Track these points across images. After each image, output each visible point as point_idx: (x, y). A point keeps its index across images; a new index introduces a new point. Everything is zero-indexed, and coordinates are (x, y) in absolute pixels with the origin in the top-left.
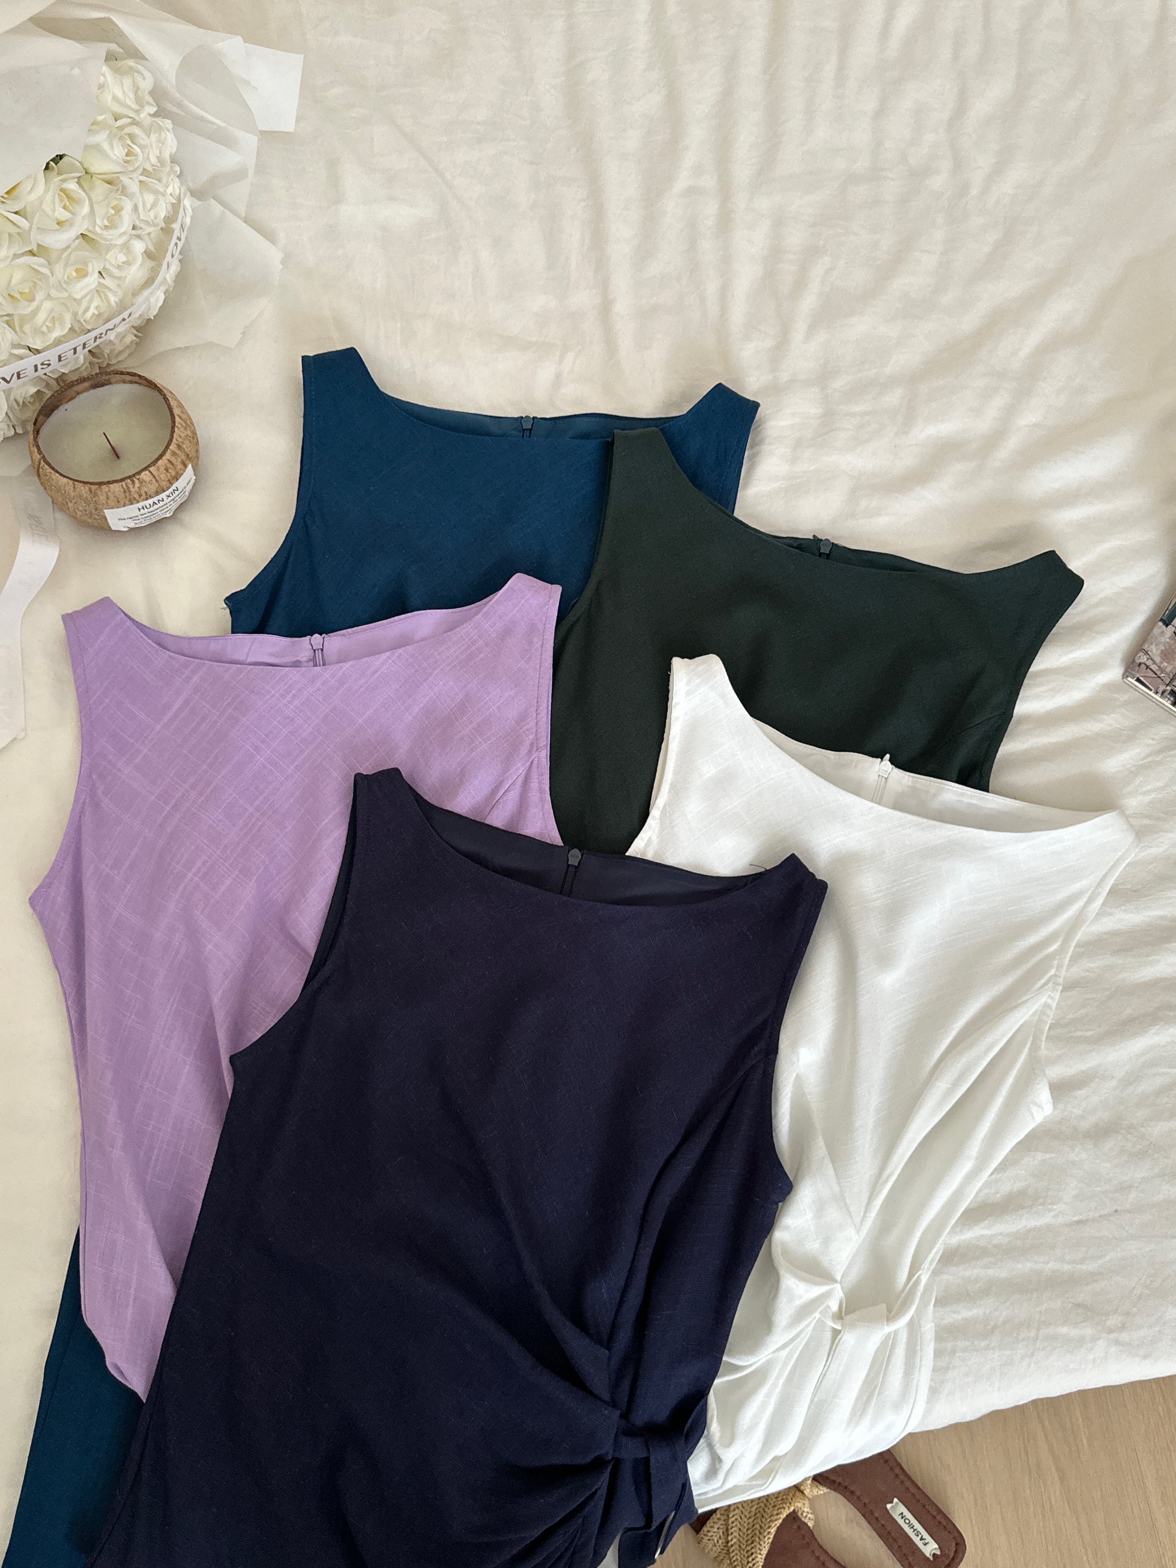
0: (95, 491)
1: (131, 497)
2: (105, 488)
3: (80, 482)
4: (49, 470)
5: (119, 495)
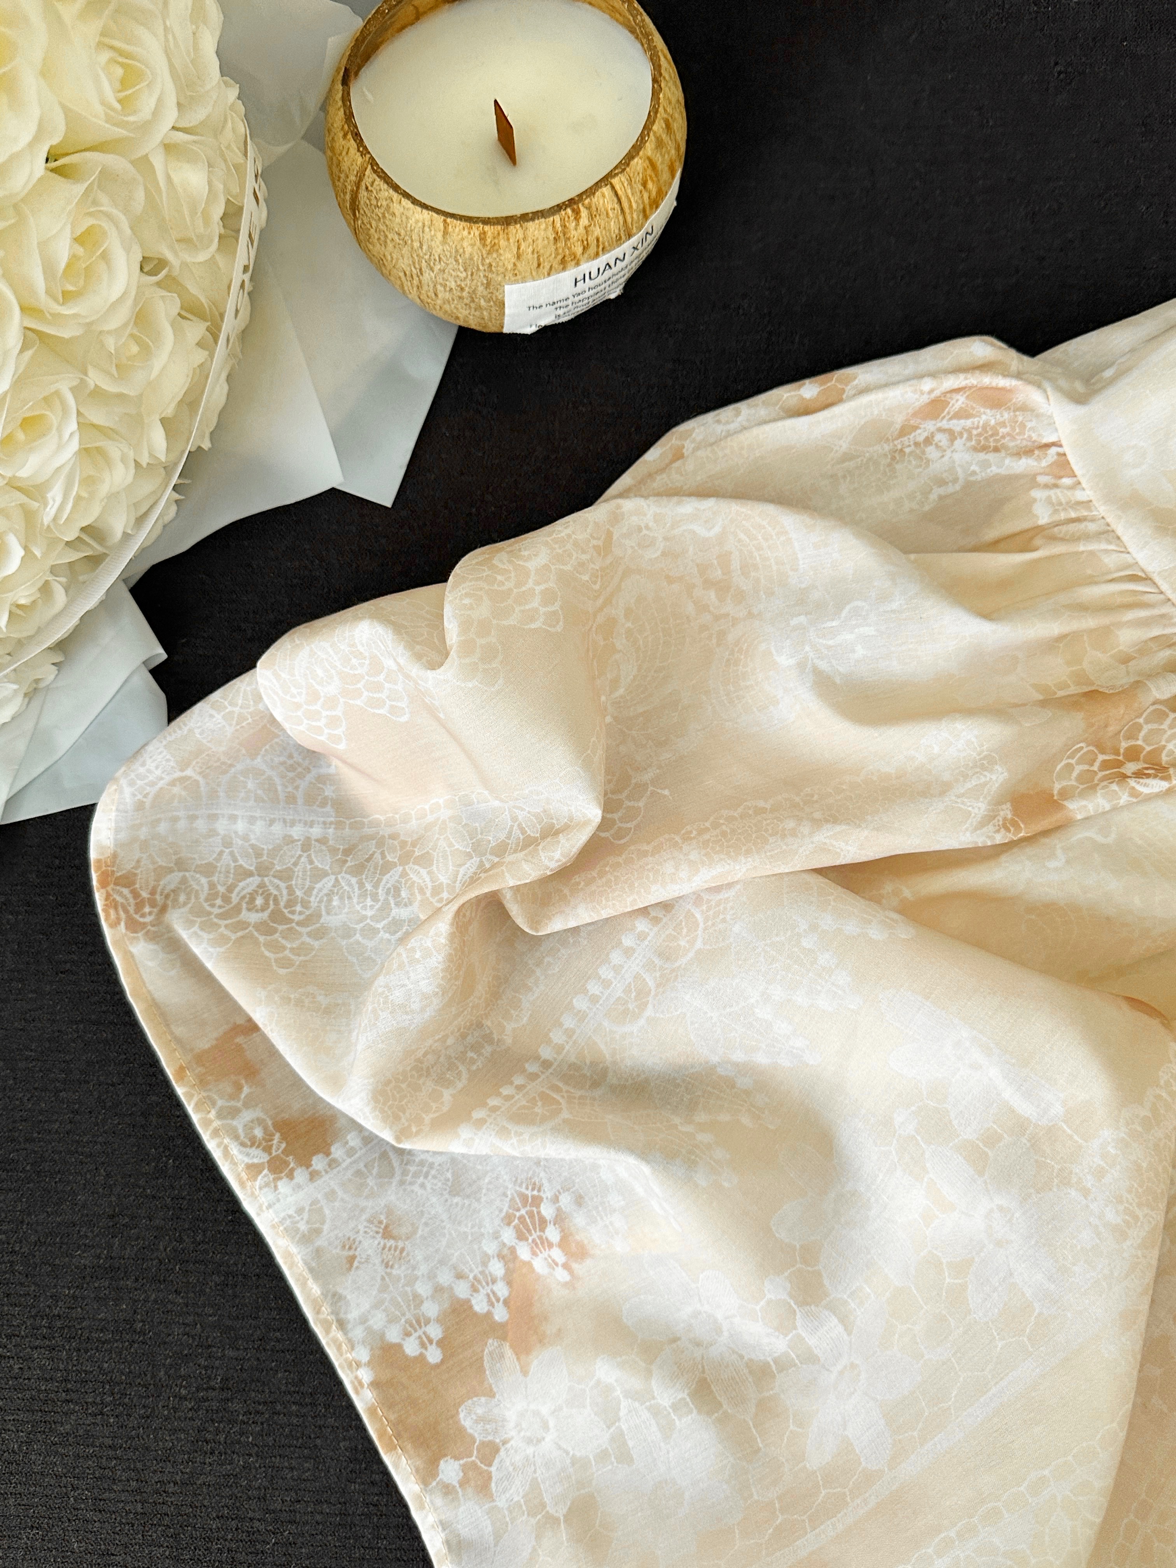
0: (494, 238)
1: (567, 252)
2: (515, 231)
3: (461, 218)
4: (386, 192)
5: (545, 247)
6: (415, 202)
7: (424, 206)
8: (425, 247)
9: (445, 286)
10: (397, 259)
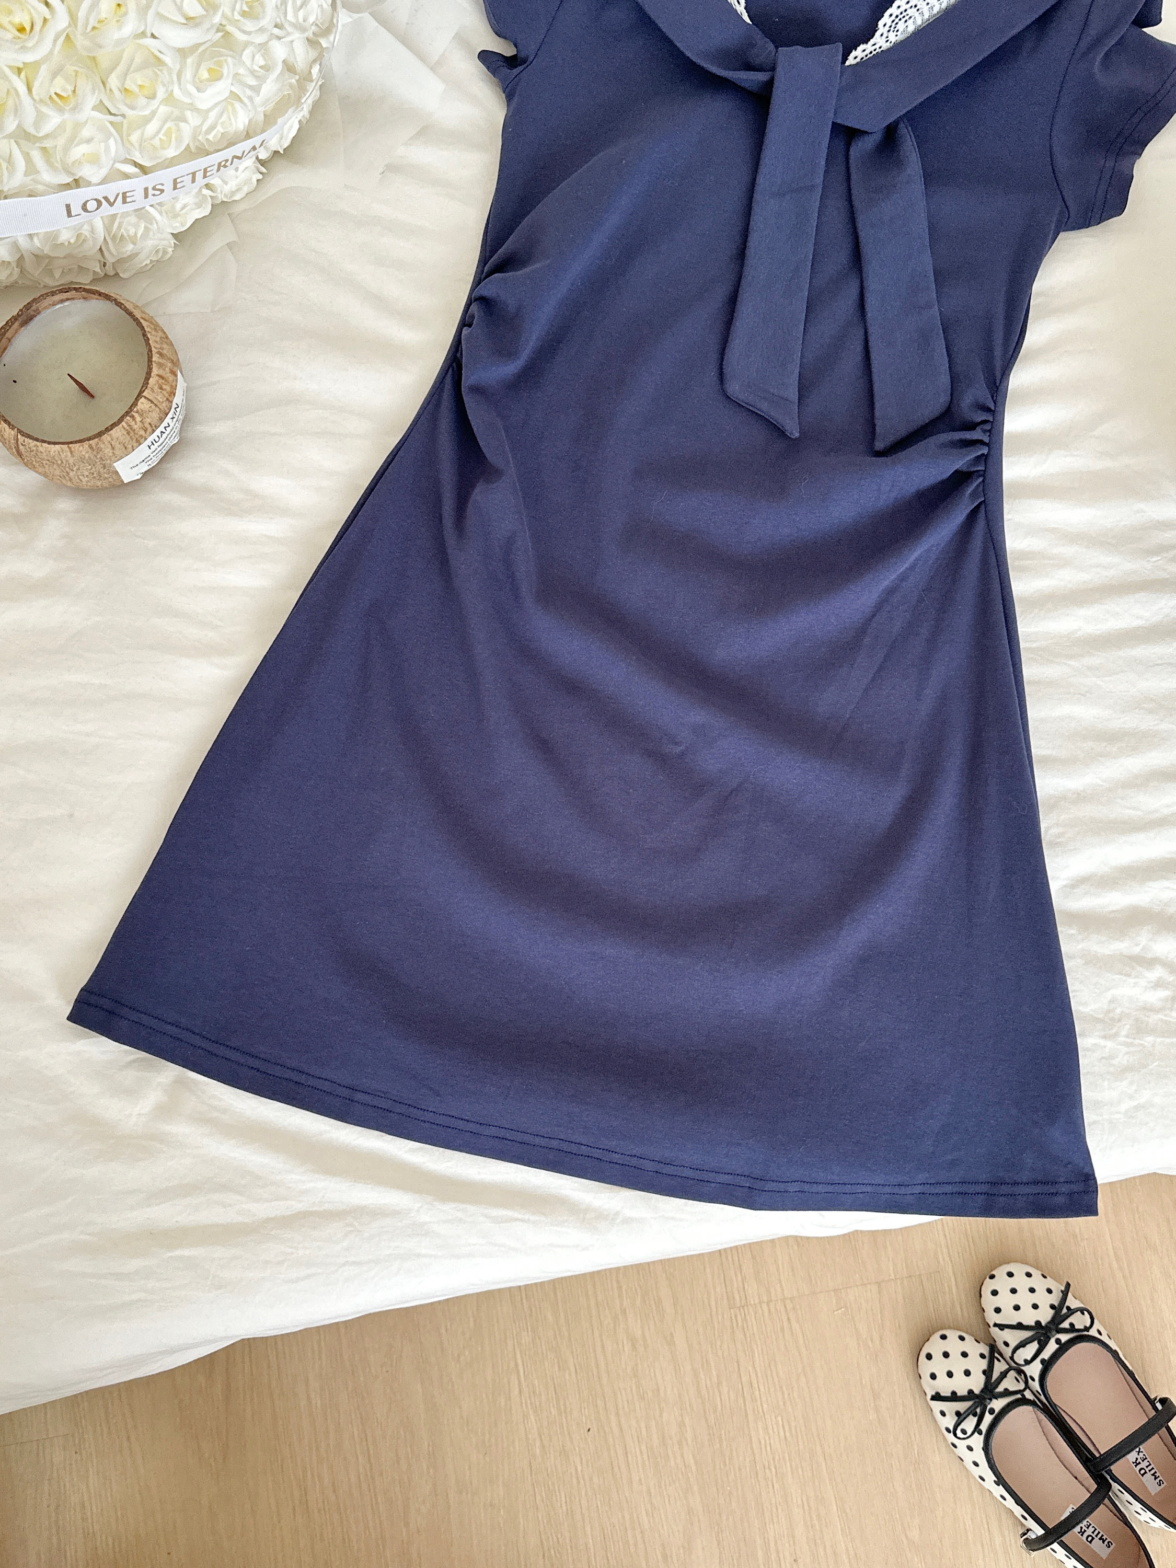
0: (97, 445)
1: (137, 436)
2: (105, 437)
4: (33, 443)
5: (124, 439)
6: (49, 443)
7: (55, 443)
8: (64, 462)
9: (83, 475)
10: (53, 472)
